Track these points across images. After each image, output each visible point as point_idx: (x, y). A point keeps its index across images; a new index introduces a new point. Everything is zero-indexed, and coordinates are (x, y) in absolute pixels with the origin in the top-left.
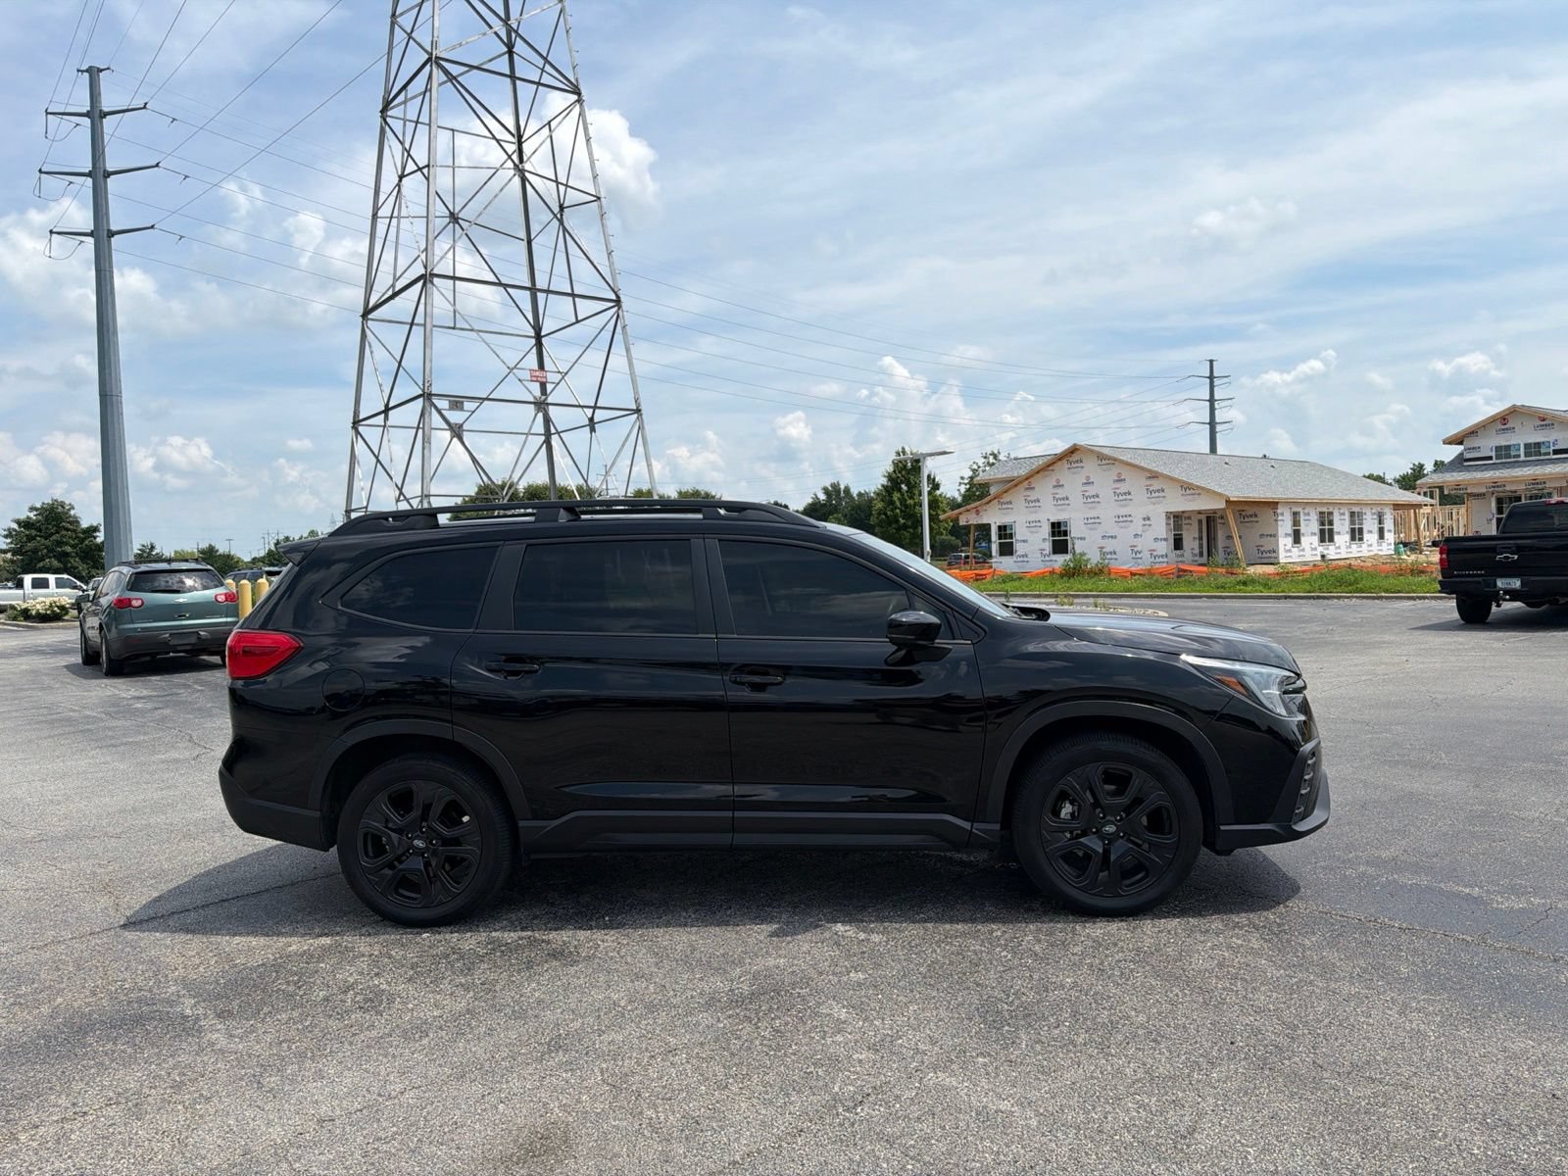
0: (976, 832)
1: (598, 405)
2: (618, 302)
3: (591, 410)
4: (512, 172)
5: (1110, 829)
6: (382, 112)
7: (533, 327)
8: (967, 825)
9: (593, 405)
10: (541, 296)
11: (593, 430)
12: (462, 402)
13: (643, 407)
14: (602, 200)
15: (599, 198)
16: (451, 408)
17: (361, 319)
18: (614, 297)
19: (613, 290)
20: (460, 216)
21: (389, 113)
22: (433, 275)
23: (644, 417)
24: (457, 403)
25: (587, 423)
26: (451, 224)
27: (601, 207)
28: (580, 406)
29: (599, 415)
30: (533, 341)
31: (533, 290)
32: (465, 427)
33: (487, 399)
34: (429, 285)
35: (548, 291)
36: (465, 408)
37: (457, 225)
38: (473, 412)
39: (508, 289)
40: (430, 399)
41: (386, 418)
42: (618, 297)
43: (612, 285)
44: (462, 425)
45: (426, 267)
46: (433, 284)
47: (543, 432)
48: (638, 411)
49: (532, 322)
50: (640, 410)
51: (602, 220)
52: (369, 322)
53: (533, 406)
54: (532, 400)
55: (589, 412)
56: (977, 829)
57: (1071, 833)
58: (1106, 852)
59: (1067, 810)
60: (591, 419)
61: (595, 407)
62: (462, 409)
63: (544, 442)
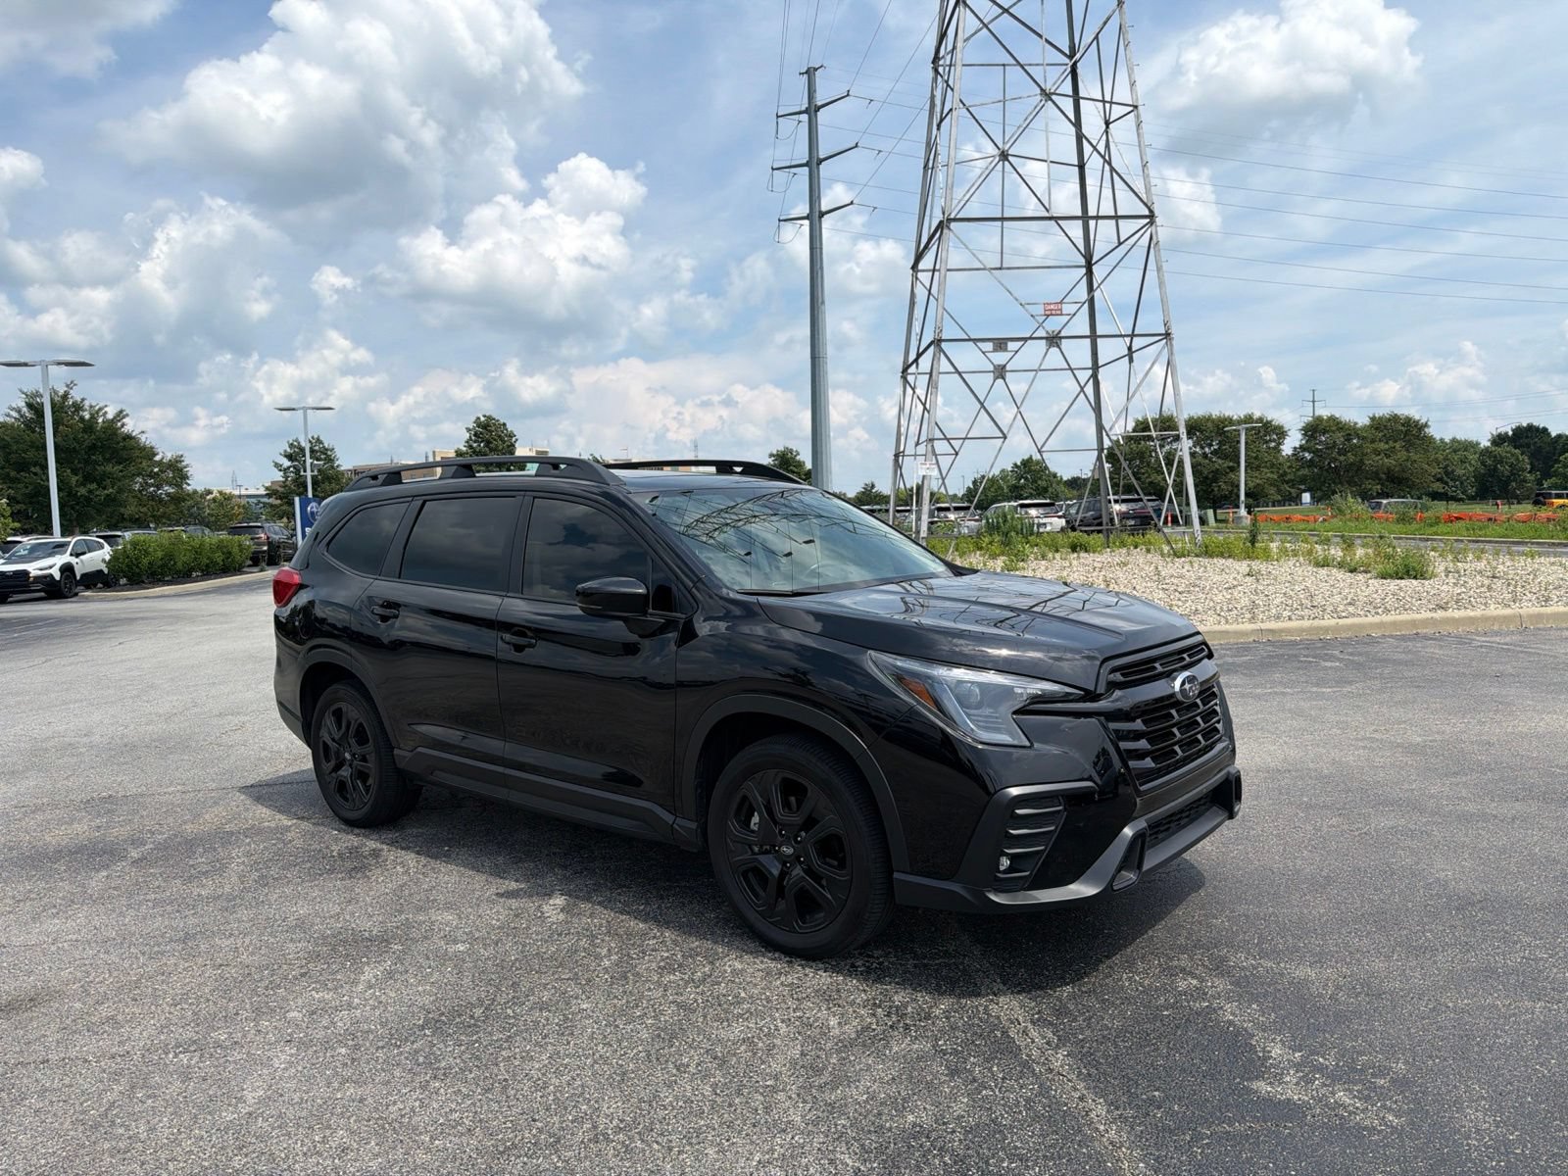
0: (677, 827)
1: (1136, 333)
2: (1151, 216)
3: (1129, 338)
4: (1039, 98)
5: (787, 850)
6: (933, 63)
7: (1084, 257)
8: (668, 818)
9: (1130, 333)
10: (1092, 223)
11: (1131, 360)
12: (1006, 344)
13: (1173, 331)
14: (1140, 108)
15: (1136, 107)
16: (995, 350)
17: (911, 271)
18: (1146, 212)
19: (1145, 204)
20: (1010, 153)
21: (941, 62)
22: (950, 220)
23: (1174, 342)
24: (1000, 344)
25: (1126, 352)
26: (1001, 163)
27: (1138, 117)
28: (1121, 336)
29: (1138, 343)
30: (1084, 270)
31: (1085, 218)
32: (1008, 368)
33: (1031, 338)
34: (945, 231)
35: (1097, 218)
36: (1009, 349)
37: (1006, 163)
38: (1017, 352)
39: (1060, 222)
40: (939, 346)
41: (917, 367)
42: (1151, 211)
43: (1145, 200)
44: (1005, 366)
45: (943, 213)
46: (949, 229)
47: (1090, 366)
48: (1167, 335)
49: (1083, 252)
50: (1169, 334)
51: (1138, 129)
52: (919, 274)
53: (1044, 341)
54: (1044, 335)
55: (1128, 340)
56: (678, 825)
57: (761, 846)
58: (783, 874)
59: (756, 819)
60: (1130, 348)
61: (1132, 336)
62: (1006, 350)
63: (1092, 376)
